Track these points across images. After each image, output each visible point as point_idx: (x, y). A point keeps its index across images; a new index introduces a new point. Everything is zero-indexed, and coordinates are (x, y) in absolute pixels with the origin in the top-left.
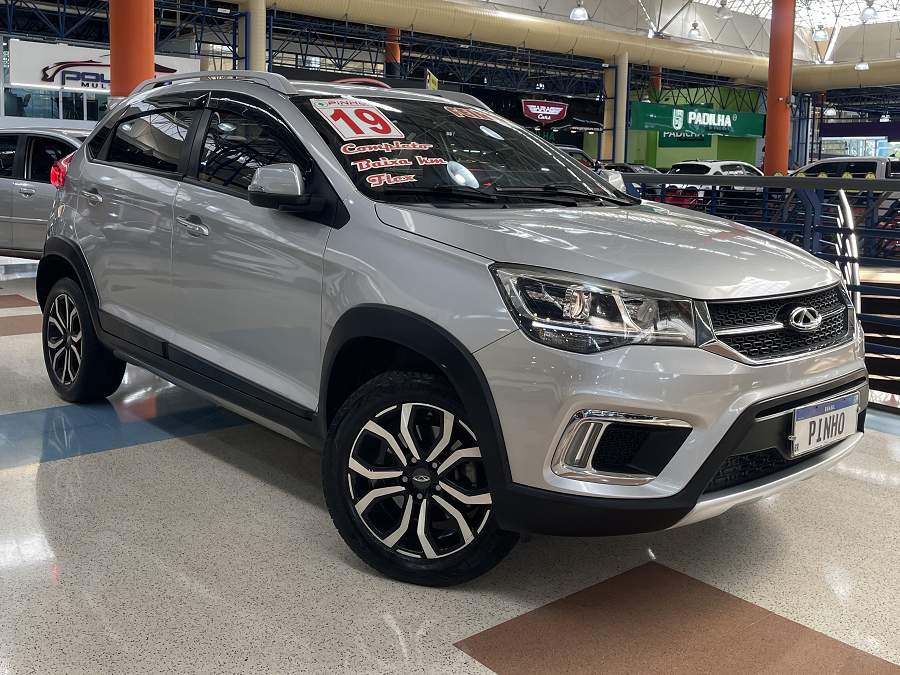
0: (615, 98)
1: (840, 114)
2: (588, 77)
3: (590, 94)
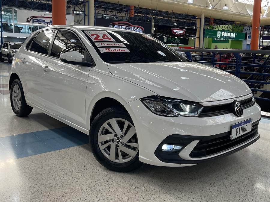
0: (200, 28)
1: (269, 33)
2: (192, 22)
3: (192, 27)
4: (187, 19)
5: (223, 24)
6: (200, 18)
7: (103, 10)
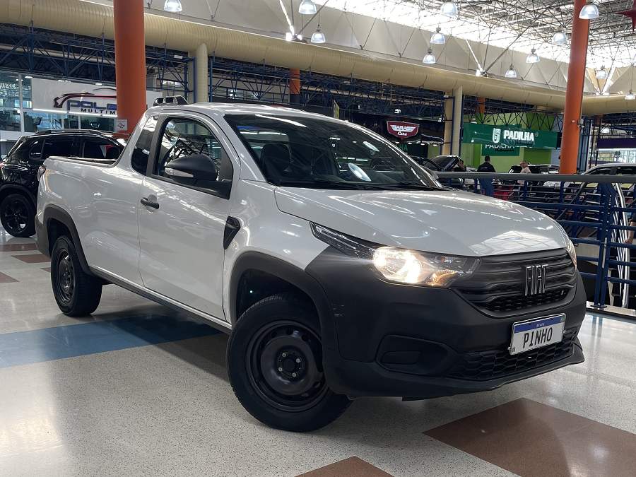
0: (453, 120)
1: (612, 132)
2: (434, 105)
3: (435, 118)
4: (424, 100)
5: (507, 112)
6: (453, 98)
7: (229, 78)
